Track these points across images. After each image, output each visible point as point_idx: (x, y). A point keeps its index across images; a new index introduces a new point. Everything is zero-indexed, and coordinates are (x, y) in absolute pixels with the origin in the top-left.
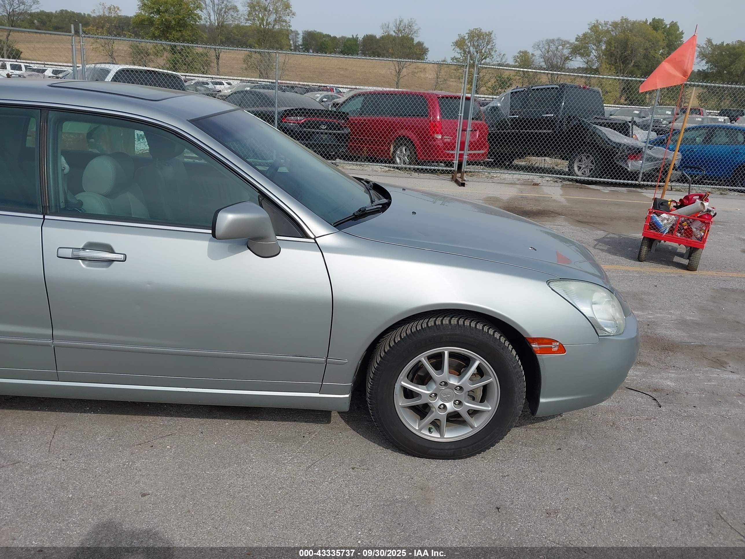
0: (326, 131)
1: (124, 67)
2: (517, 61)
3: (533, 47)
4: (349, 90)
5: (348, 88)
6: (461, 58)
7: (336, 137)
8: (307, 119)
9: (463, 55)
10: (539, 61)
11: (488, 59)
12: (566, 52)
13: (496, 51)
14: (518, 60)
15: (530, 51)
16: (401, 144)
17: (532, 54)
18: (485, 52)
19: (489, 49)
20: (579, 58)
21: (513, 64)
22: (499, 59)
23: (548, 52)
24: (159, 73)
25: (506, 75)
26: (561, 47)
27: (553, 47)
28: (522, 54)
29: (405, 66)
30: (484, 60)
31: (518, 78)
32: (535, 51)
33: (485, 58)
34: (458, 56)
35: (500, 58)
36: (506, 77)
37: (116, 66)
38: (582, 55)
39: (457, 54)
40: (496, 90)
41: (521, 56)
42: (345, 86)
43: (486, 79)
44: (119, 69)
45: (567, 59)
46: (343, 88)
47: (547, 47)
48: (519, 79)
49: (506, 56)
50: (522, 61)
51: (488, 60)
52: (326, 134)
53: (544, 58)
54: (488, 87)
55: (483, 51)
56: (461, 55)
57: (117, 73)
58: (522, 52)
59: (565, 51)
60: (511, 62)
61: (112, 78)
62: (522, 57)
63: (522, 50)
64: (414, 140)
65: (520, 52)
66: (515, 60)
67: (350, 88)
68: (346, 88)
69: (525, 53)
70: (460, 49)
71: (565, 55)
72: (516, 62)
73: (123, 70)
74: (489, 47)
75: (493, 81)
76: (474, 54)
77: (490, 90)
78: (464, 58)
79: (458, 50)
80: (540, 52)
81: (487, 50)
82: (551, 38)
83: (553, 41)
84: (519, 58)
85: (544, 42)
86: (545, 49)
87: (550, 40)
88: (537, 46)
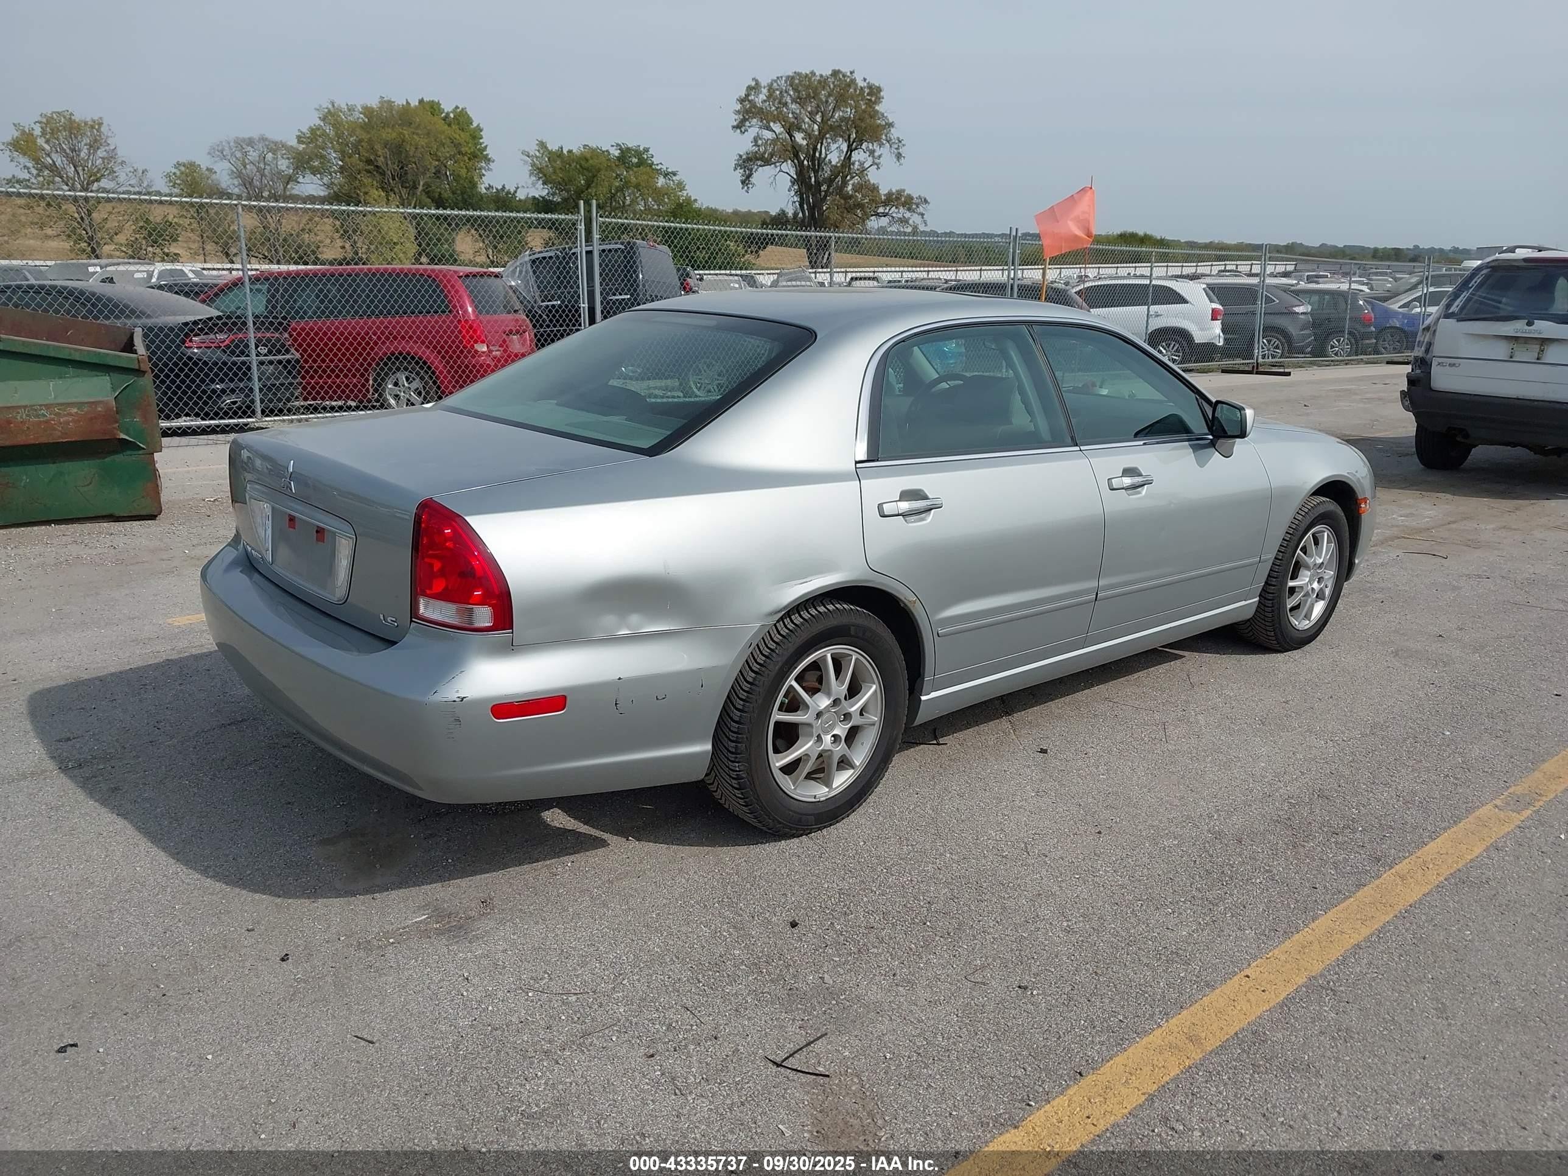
0: (271, 358)
2: (175, 183)
3: (209, 153)
6: (34, 181)
7: (285, 367)
8: (235, 336)
9: (35, 172)
11: (103, 181)
12: (284, 165)
13: (122, 162)
14: (178, 182)
15: (204, 162)
16: (398, 369)
17: (209, 170)
18: (94, 165)
19: (103, 159)
20: (309, 177)
21: (167, 191)
23: (244, 165)
25: (157, 215)
26: (270, 155)
27: (253, 155)
28: (183, 169)
30: (95, 183)
32: (216, 162)
33: (97, 180)
34: (25, 175)
36: (158, 221)
38: (314, 171)
39: (19, 169)
40: (141, 249)
41: (182, 173)
43: (112, 224)
45: (290, 179)
47: (239, 155)
49: (149, 175)
50: (187, 183)
51: (104, 183)
52: (271, 362)
53: (239, 177)
55: (89, 165)
56: (30, 173)
58: (184, 165)
59: (280, 163)
60: (161, 185)
62: (186, 176)
63: (182, 160)
64: (428, 358)
65: (178, 164)
69: (192, 167)
70: (29, 159)
71: (283, 172)
72: (174, 187)
74: (101, 154)
75: (129, 229)
76: (65, 168)
78: (41, 179)
79: (22, 160)
80: (226, 165)
81: (99, 161)
82: (246, 134)
83: (250, 142)
84: (179, 178)
85: (232, 144)
86: (237, 158)
87: (244, 140)
88: (218, 152)
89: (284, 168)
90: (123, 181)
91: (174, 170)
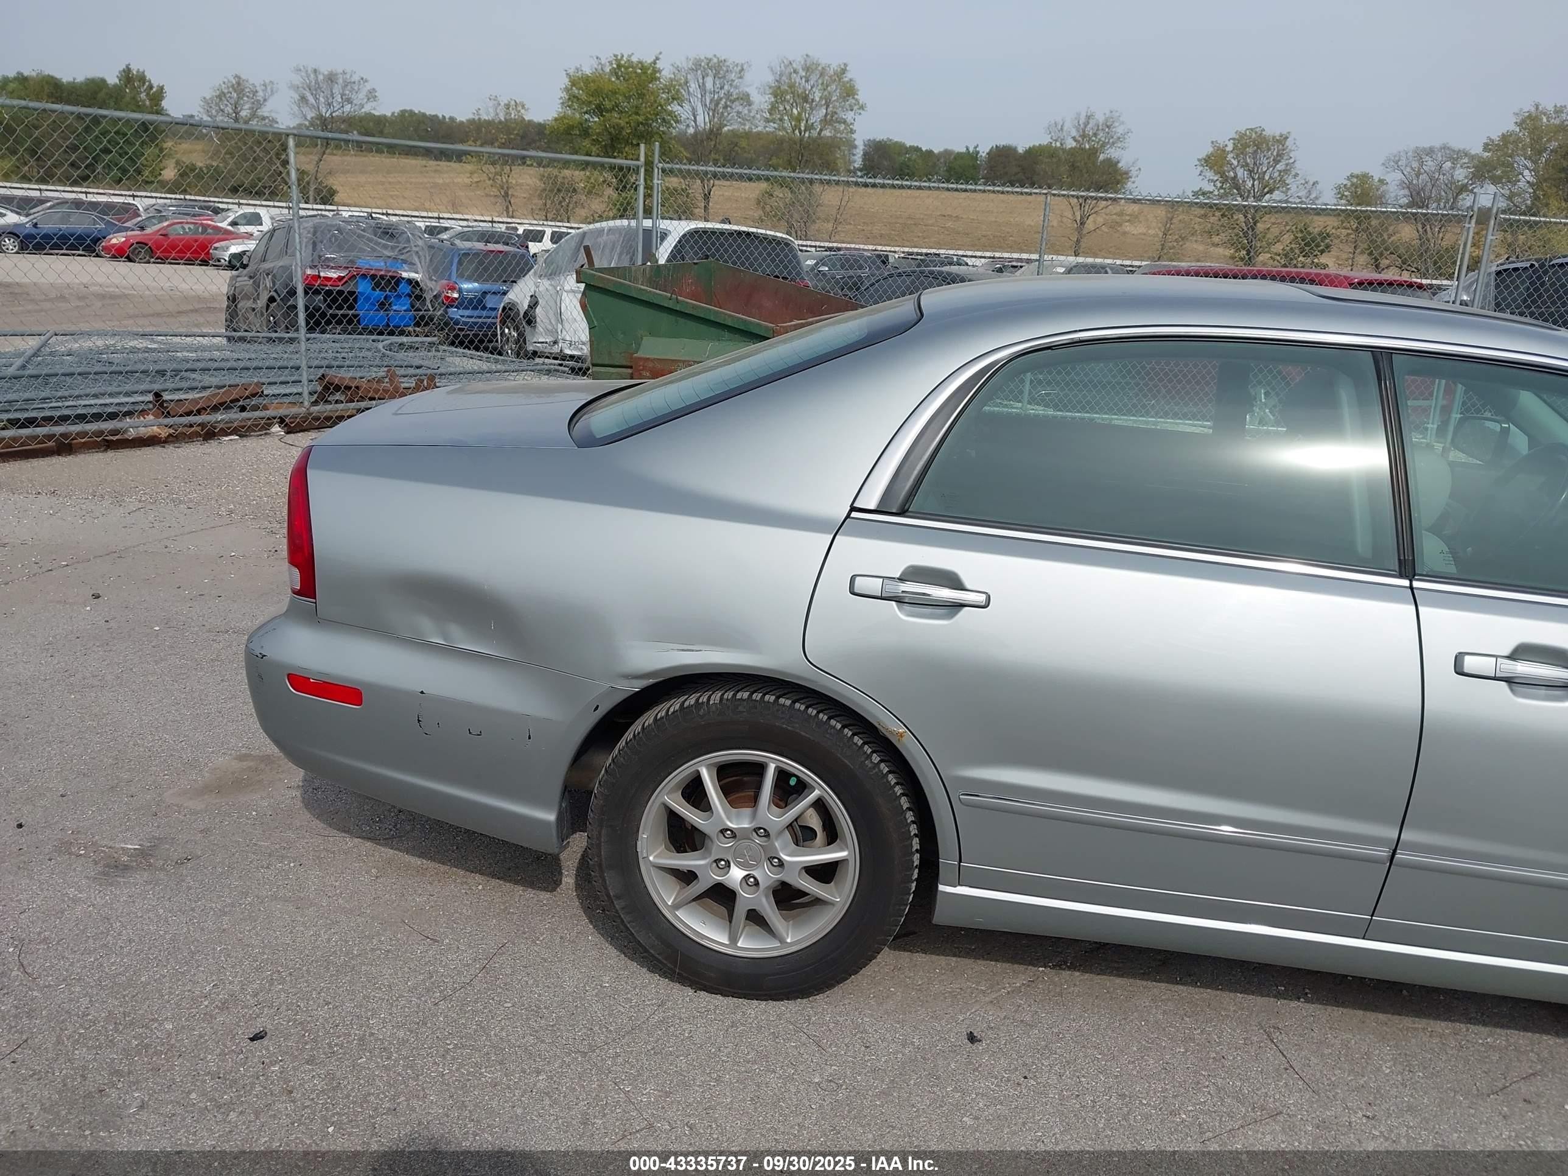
1: (699, 226)
2: (1343, 195)
3: (1383, 164)
4: (987, 260)
5: (984, 257)
6: (1216, 193)
9: (1219, 185)
10: (1396, 196)
11: (1276, 192)
12: (1461, 175)
13: (1296, 175)
14: (1346, 193)
15: (1376, 174)
17: (1381, 181)
18: (1271, 177)
19: (1280, 172)
20: (1490, 187)
21: (1334, 200)
22: (1303, 193)
23: (1418, 176)
24: (756, 236)
25: (1318, 224)
26: (1449, 164)
27: (1430, 165)
28: (1355, 180)
29: (1096, 209)
30: (1268, 196)
31: (1345, 232)
32: (1389, 172)
33: (1271, 192)
34: (1209, 187)
35: (1306, 191)
36: (1316, 231)
37: (684, 223)
38: (1497, 181)
39: (1206, 182)
40: (1291, 259)
41: (1353, 184)
42: (979, 254)
43: (1270, 236)
44: (688, 228)
45: (1463, 189)
46: (975, 257)
47: (1415, 165)
48: (1348, 234)
49: (1318, 187)
50: (1355, 195)
51: (1277, 195)
53: (1409, 188)
54: (1276, 254)
55: (1267, 178)
56: (1214, 185)
57: (684, 236)
58: (1357, 177)
59: (1457, 173)
60: (1329, 195)
61: (673, 245)
62: (1356, 187)
63: (1357, 172)
65: (1352, 176)
66: (1339, 193)
67: (990, 258)
68: (981, 257)
69: (1364, 178)
70: (1216, 173)
71: (1458, 181)
72: (1341, 198)
73: (696, 231)
74: (1279, 167)
75: (1287, 238)
76: (1244, 181)
77: (1278, 258)
78: (1222, 191)
79: (1210, 174)
80: (1399, 176)
81: (1276, 174)
82: (1426, 144)
83: (1430, 152)
84: (1348, 190)
85: (1410, 154)
86: (1412, 168)
87: (1424, 149)
88: (1394, 163)
89: (1461, 178)
90: (1295, 194)
91: (1345, 182)
